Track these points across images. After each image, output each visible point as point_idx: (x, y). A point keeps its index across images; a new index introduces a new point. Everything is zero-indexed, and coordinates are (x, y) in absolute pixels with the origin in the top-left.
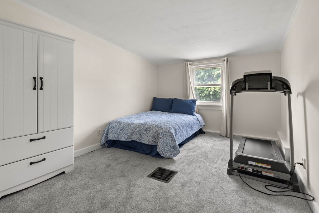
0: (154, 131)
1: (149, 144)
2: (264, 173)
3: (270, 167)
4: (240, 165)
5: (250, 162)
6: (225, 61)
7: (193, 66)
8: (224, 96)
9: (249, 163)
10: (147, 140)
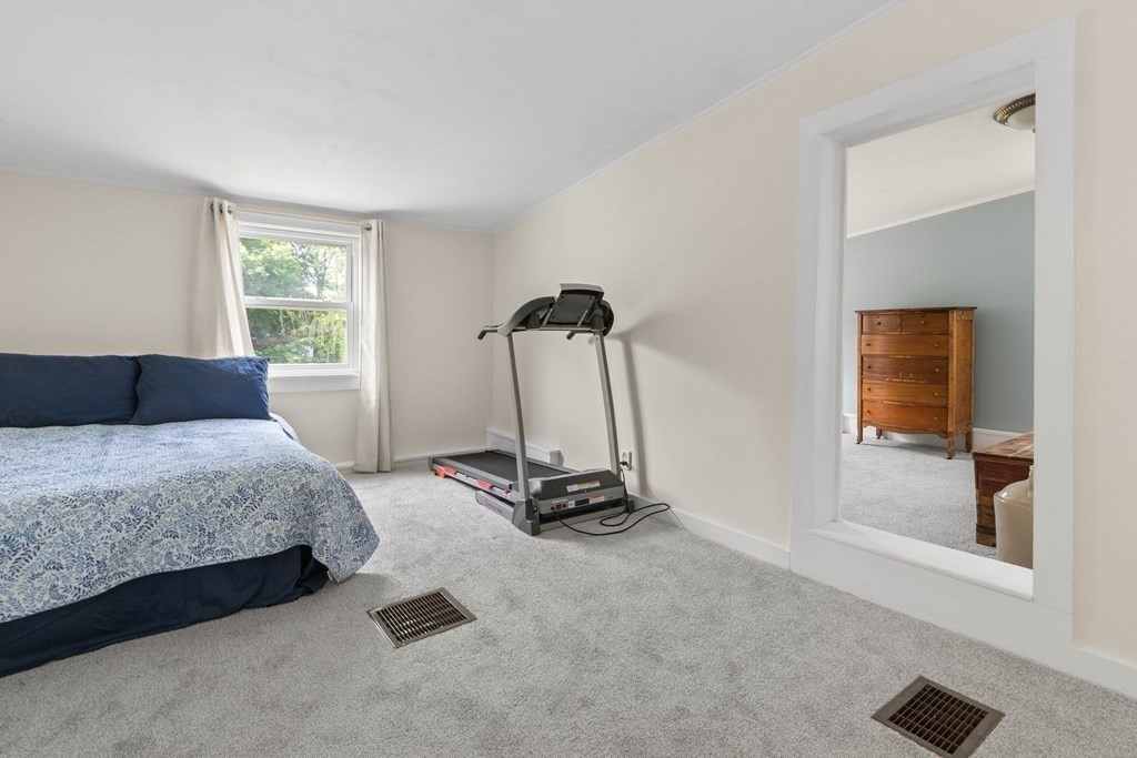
0: (291, 489)
1: (275, 551)
2: (592, 501)
3: (598, 484)
4: (555, 502)
5: (570, 488)
6: (374, 232)
7: (240, 223)
8: (367, 342)
9: (569, 491)
10: (252, 540)
